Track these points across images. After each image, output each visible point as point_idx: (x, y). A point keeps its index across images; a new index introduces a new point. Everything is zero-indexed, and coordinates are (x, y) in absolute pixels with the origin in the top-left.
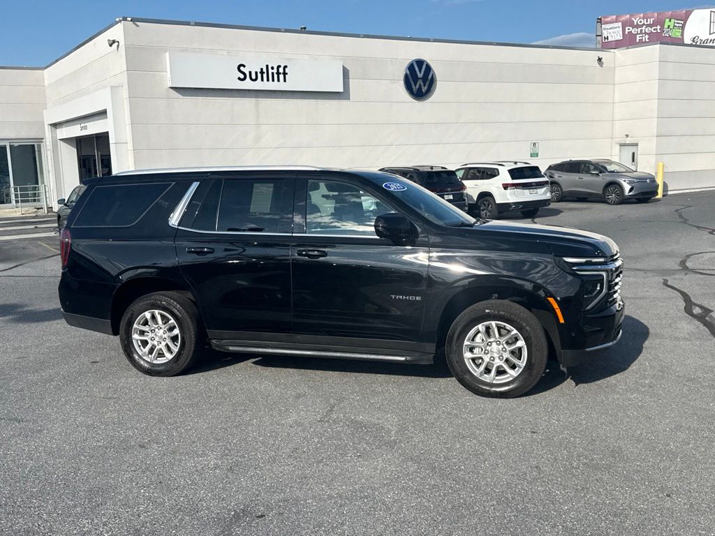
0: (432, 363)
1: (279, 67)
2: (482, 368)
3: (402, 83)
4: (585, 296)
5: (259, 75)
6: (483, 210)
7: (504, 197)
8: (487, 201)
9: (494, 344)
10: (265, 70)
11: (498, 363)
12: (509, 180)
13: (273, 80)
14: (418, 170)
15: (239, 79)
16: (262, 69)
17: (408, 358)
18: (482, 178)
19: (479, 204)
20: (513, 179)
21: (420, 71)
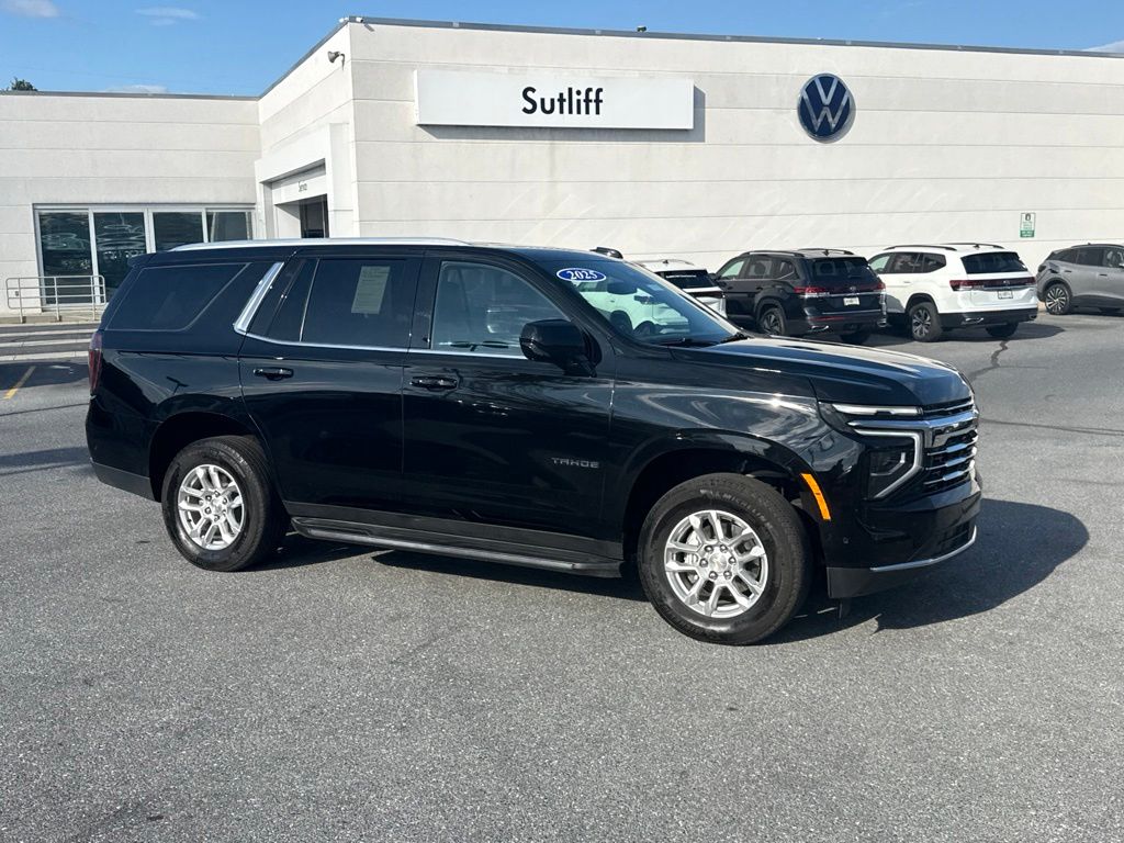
0: (619, 576)
1: (589, 90)
2: (695, 590)
3: (794, 113)
4: (873, 474)
5: (557, 104)
6: (917, 324)
7: (950, 302)
8: (923, 309)
9: (717, 549)
10: (566, 96)
11: (721, 582)
12: (963, 275)
13: (579, 112)
14: (802, 255)
15: (525, 110)
16: (561, 95)
17: (578, 566)
18: (917, 270)
19: (910, 313)
20: (968, 272)
21: (827, 95)
